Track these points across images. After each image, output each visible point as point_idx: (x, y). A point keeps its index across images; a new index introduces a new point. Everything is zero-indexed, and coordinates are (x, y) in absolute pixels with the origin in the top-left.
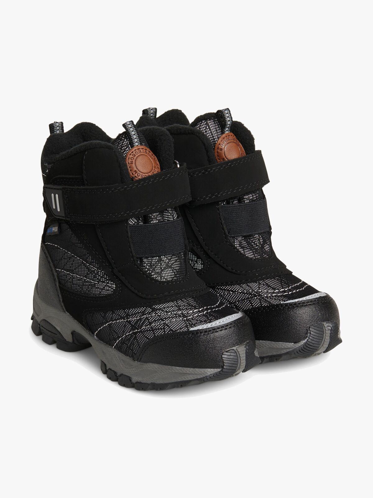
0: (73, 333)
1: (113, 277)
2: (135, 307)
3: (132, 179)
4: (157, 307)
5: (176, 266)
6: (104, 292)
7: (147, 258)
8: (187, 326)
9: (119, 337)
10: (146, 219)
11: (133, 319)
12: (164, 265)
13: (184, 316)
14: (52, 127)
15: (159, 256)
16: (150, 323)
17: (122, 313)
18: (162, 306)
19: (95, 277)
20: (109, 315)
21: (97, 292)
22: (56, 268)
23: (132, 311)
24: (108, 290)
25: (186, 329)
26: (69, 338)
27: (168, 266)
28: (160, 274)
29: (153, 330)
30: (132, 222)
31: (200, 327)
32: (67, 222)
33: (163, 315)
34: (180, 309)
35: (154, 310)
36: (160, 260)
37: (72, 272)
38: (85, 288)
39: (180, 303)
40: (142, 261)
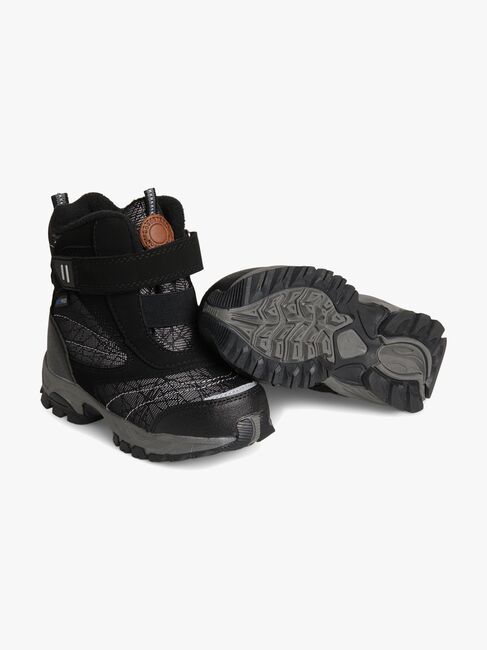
0: (84, 406)
1: (125, 348)
2: (147, 378)
3: (145, 249)
4: (169, 377)
5: (188, 336)
6: (116, 364)
7: (159, 328)
8: (200, 396)
9: (131, 409)
10: (158, 289)
11: (146, 390)
12: (176, 336)
13: (198, 386)
14: (54, 198)
15: (171, 327)
16: (163, 394)
17: (134, 384)
18: (174, 376)
19: (106, 348)
20: (121, 386)
21: (109, 363)
22: (65, 339)
23: (144, 382)
24: (120, 361)
25: (199, 400)
26: (79, 410)
27: (180, 337)
28: (172, 344)
29: (166, 401)
30: (144, 292)
31: (214, 397)
32: (76, 293)
33: (176, 385)
34: (193, 380)
35: (167, 380)
36: (173, 330)
37: (82, 343)
38: (96, 360)
39: (193, 373)
40: (154, 331)
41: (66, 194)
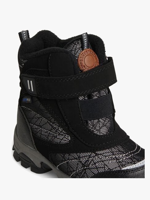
0: (42, 163)
1: (69, 132)
2: (84, 152)
3: (82, 71)
4: (98, 152)
5: (108, 125)
6: (63, 142)
7: (90, 121)
8: (119, 166)
9: (74, 171)
10: (90, 97)
11: (83, 160)
12: (101, 125)
13: (117, 159)
15: (98, 119)
16: (95, 164)
17: (75, 155)
18: (101, 152)
19: (56, 131)
20: (67, 156)
21: (58, 141)
22: (29, 123)
23: (82, 155)
24: (66, 140)
25: (118, 169)
26: (39, 166)
27: (104, 125)
28: (99, 130)
29: (97, 168)
30: (81, 98)
31: (128, 168)
32: (37, 97)
33: (104, 159)
34: (113, 154)
35: (97, 155)
36: (99, 121)
37: (41, 127)
38: (50, 138)
39: (113, 149)
40: (87, 123)
41: (27, 31)
